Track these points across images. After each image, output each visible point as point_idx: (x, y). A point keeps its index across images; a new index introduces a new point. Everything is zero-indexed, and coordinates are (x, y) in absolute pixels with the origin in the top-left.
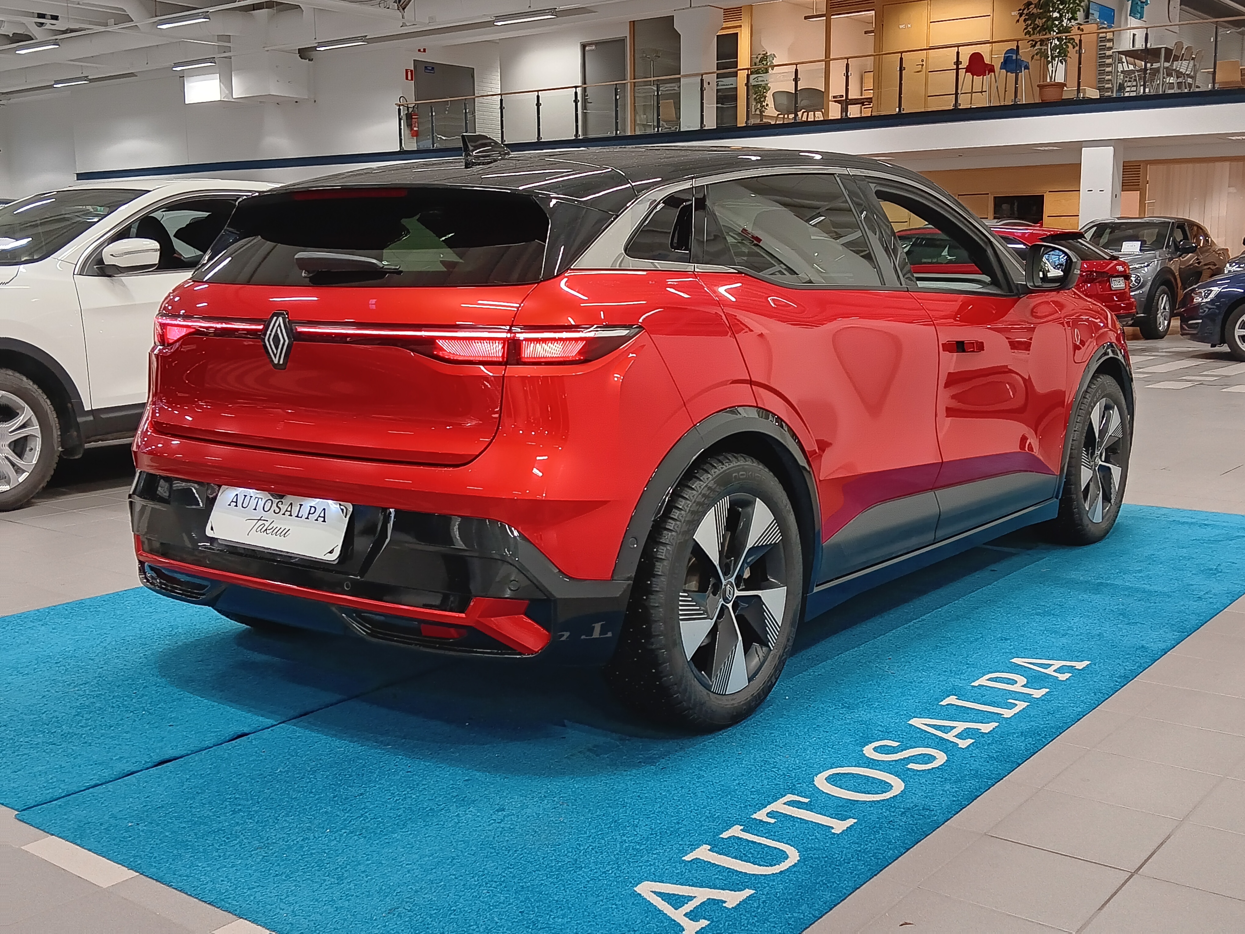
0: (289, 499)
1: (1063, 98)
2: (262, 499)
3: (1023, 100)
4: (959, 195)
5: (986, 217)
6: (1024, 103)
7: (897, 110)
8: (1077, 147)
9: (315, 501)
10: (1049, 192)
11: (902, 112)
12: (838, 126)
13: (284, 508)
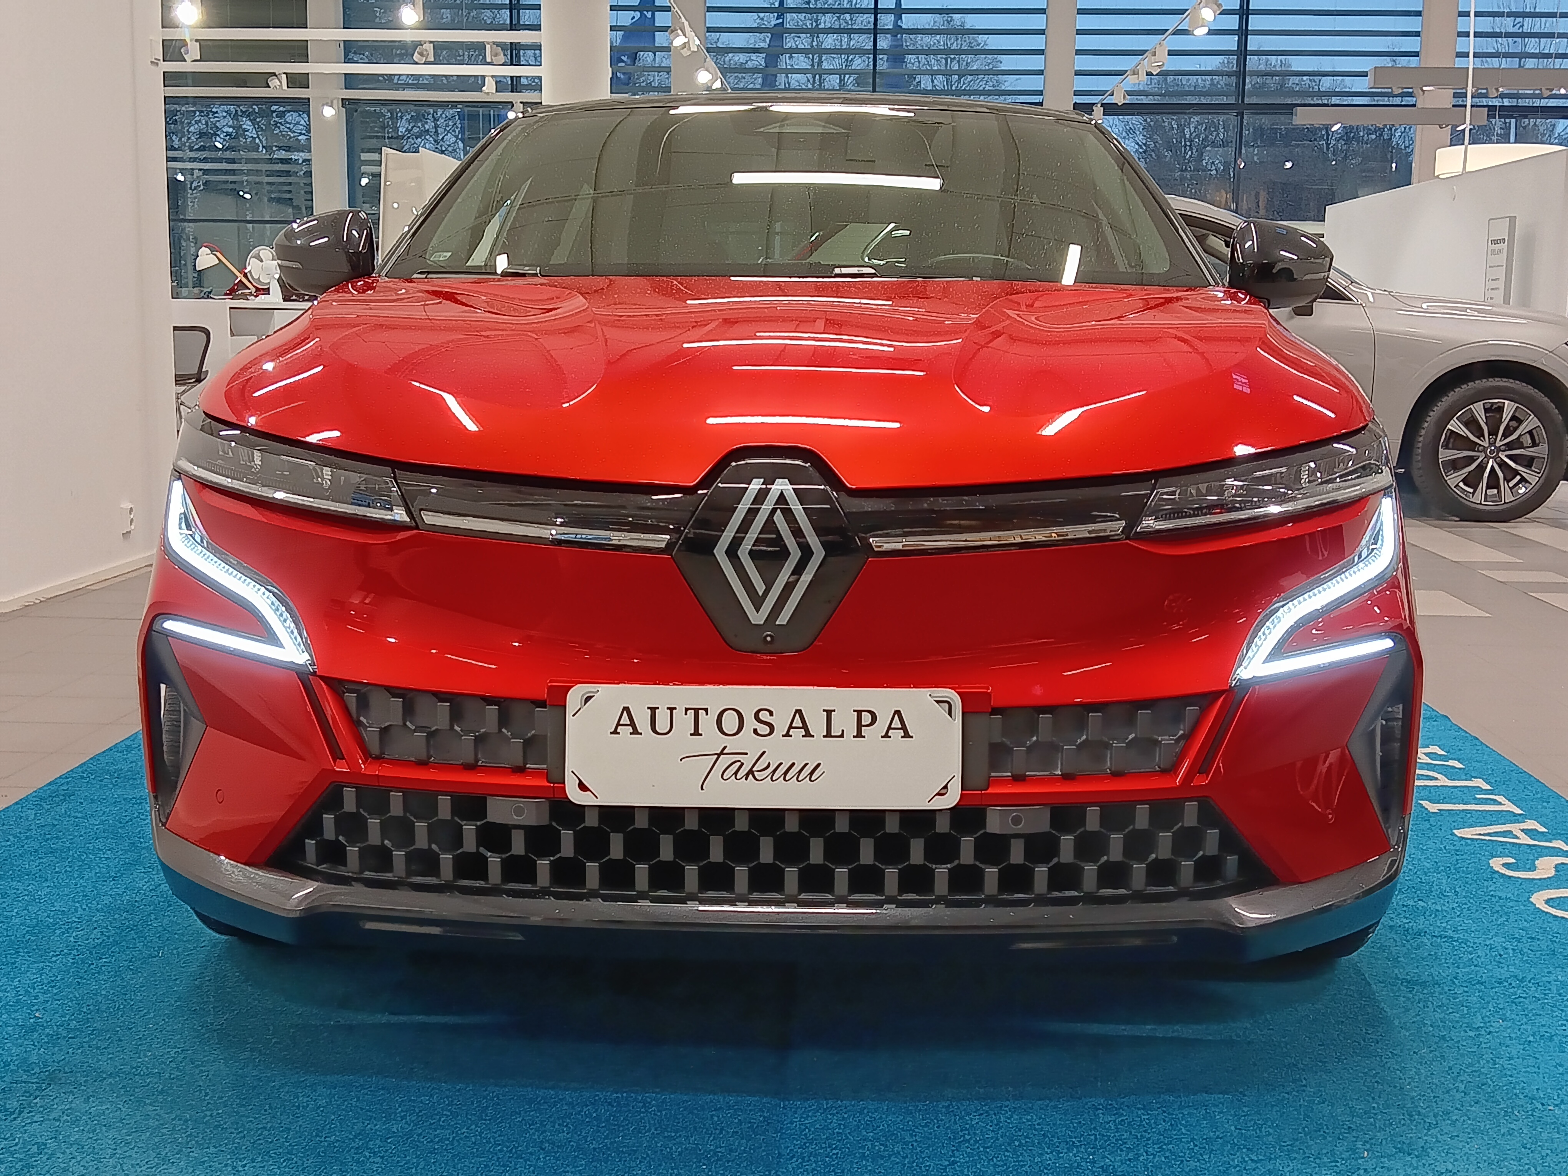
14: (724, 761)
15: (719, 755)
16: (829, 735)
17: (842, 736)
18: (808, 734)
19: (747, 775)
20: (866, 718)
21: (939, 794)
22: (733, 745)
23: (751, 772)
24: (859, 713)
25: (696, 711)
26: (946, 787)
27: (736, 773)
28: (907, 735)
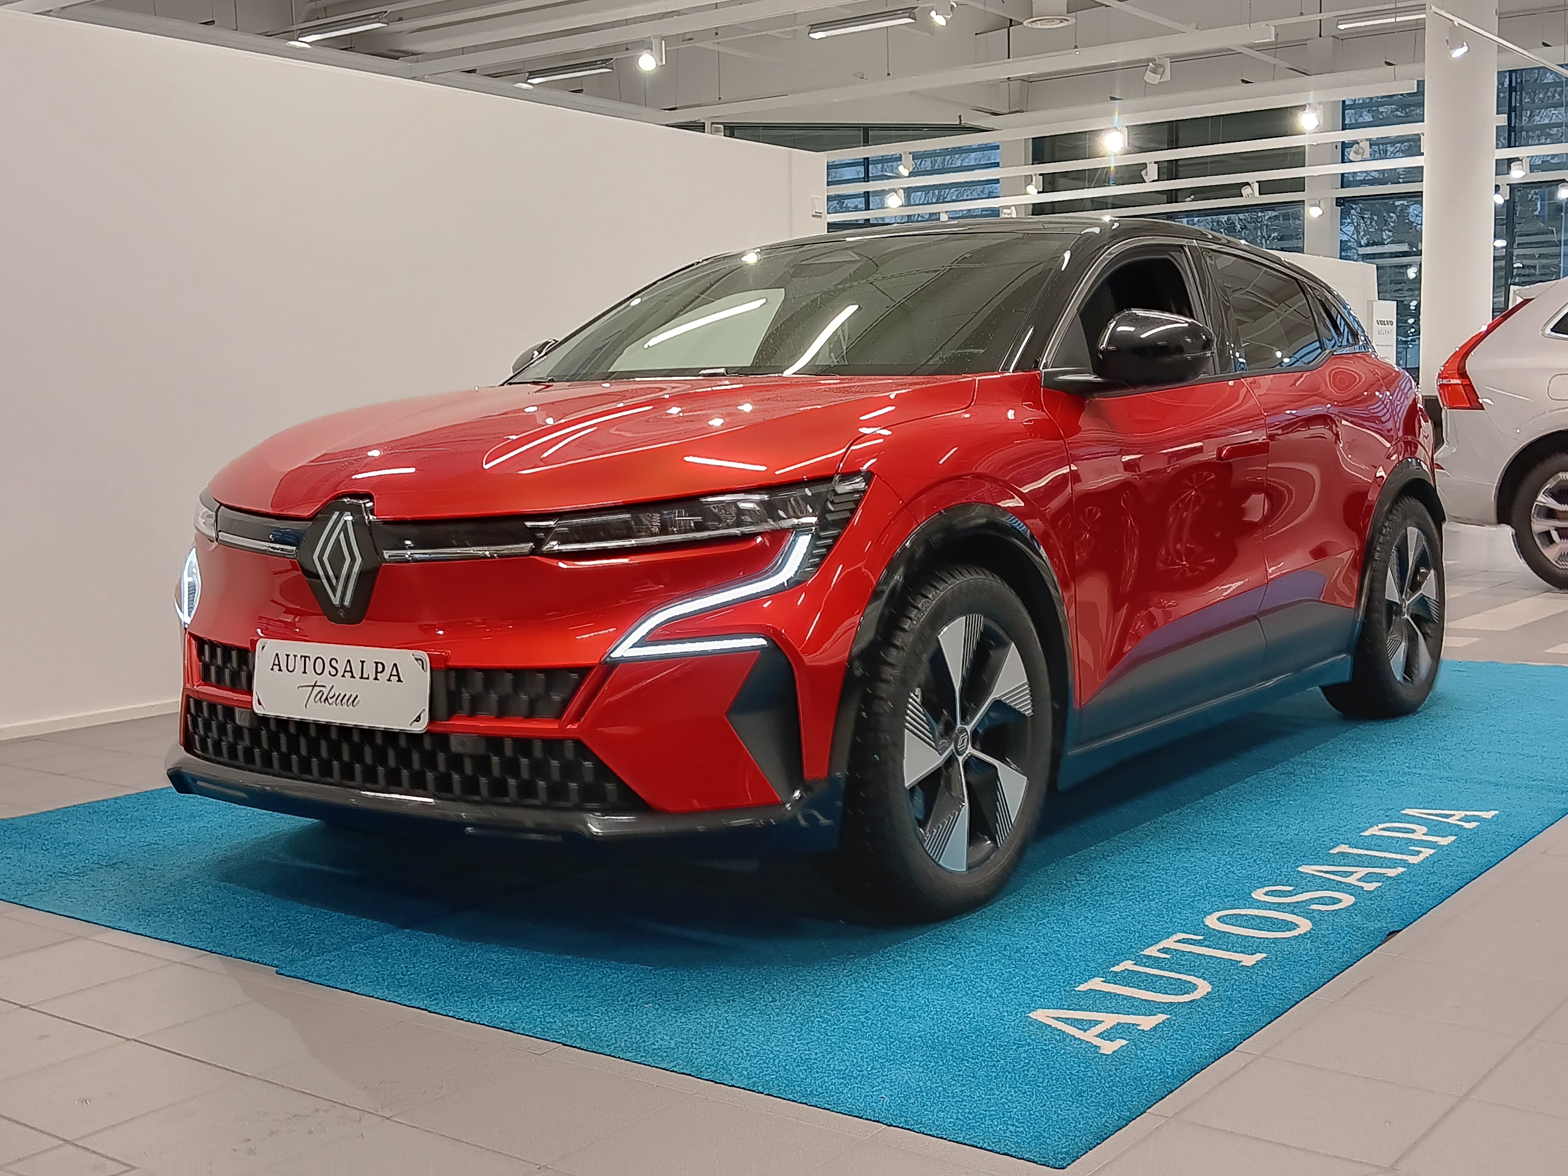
14: (317, 689)
15: (314, 686)
16: (362, 678)
17: (368, 678)
18: (353, 677)
19: (325, 701)
20: (380, 666)
21: (416, 720)
22: (321, 679)
23: (327, 699)
24: (377, 663)
25: (305, 657)
26: (419, 717)
27: (320, 699)
28: (399, 680)
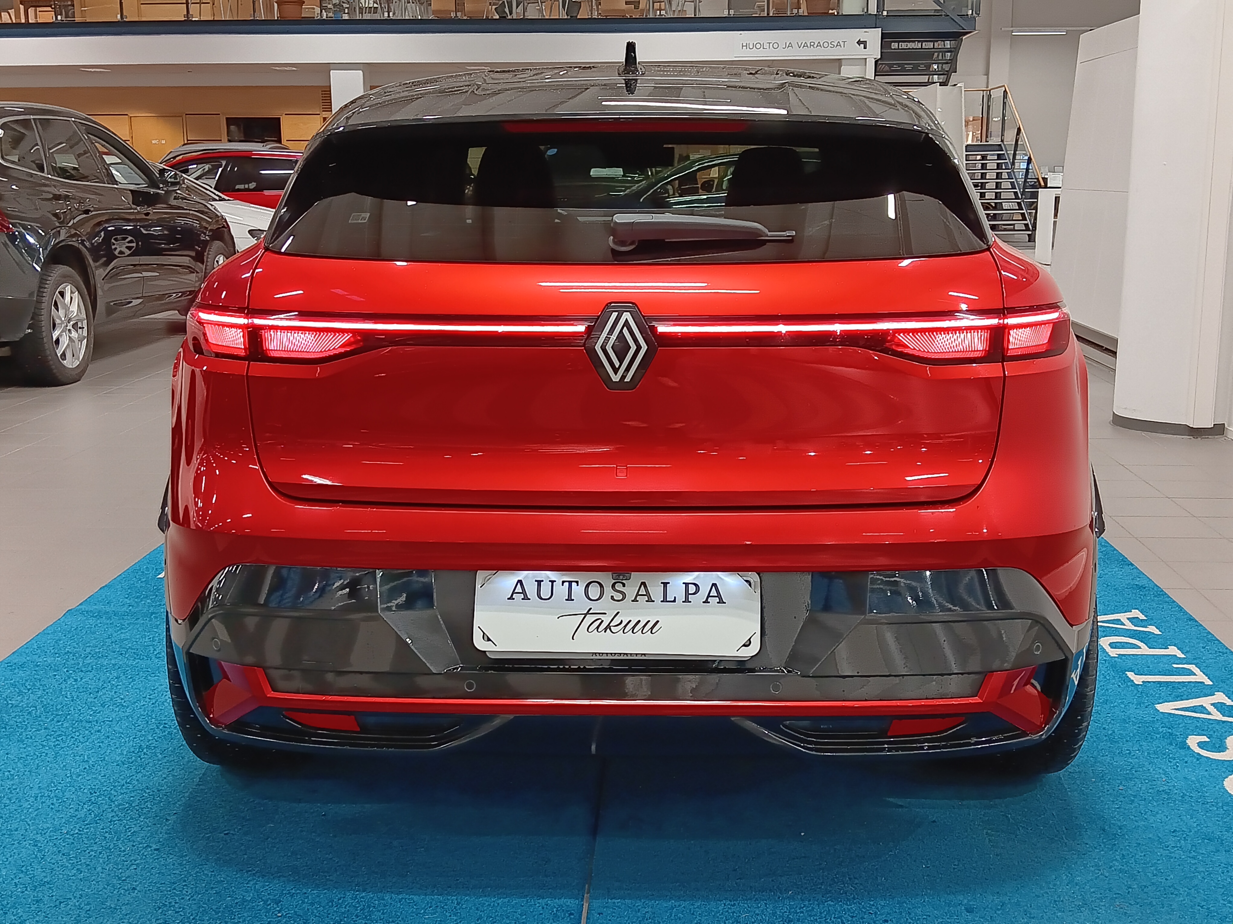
0: (637, 577)
1: (303, 16)
2: (577, 582)
3: (262, 16)
4: (186, 114)
5: (220, 139)
6: (263, 19)
7: (119, 16)
8: (326, 68)
9: (691, 575)
10: (286, 114)
11: (125, 19)
12: (55, 30)
13: (631, 589)
